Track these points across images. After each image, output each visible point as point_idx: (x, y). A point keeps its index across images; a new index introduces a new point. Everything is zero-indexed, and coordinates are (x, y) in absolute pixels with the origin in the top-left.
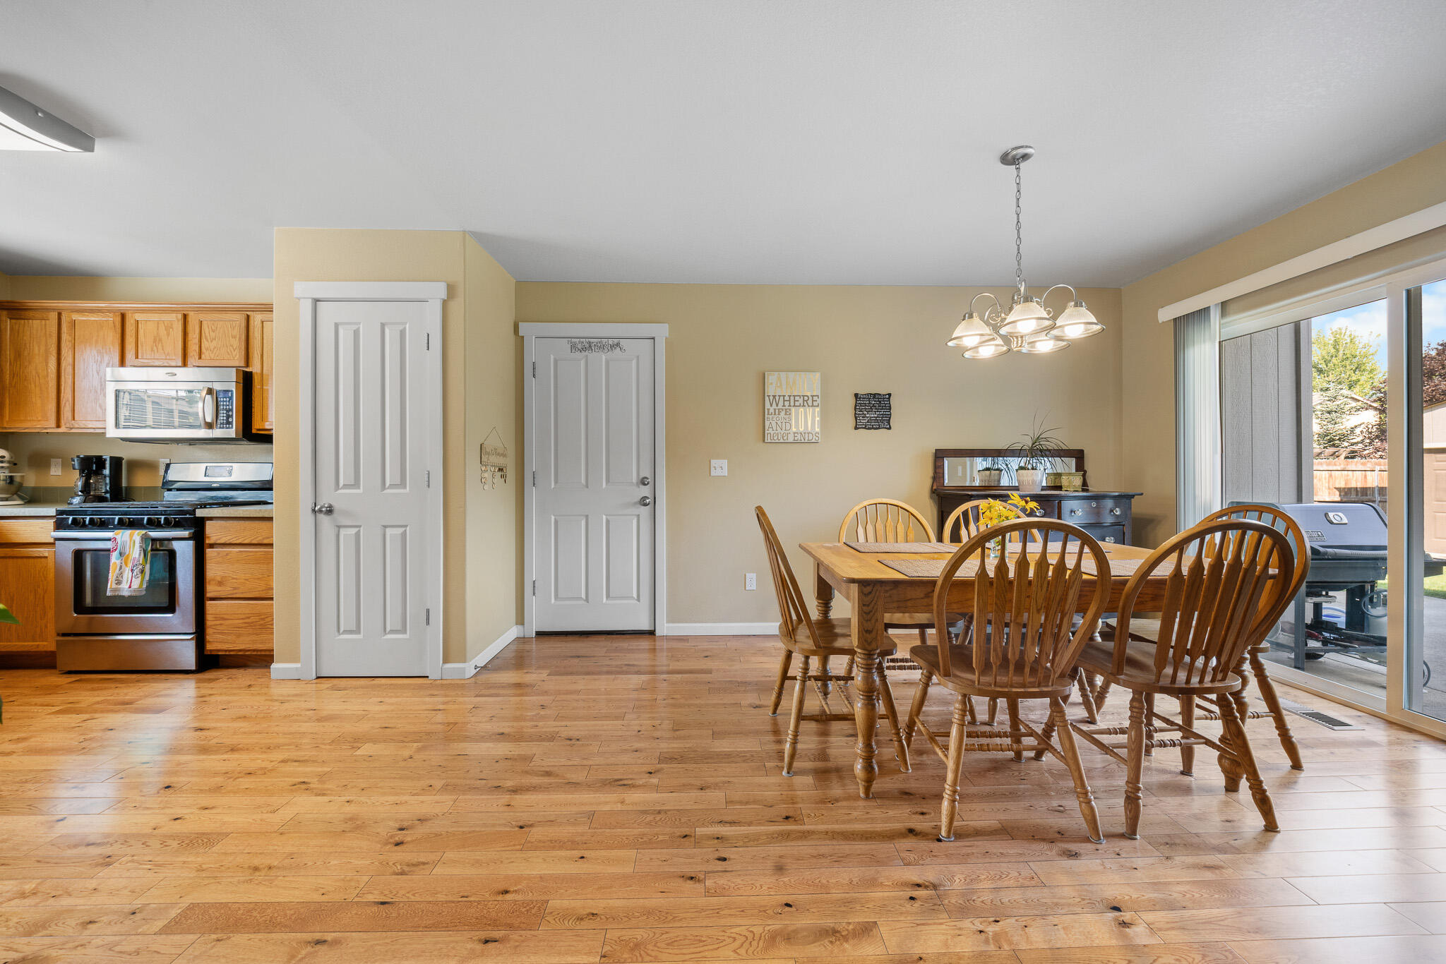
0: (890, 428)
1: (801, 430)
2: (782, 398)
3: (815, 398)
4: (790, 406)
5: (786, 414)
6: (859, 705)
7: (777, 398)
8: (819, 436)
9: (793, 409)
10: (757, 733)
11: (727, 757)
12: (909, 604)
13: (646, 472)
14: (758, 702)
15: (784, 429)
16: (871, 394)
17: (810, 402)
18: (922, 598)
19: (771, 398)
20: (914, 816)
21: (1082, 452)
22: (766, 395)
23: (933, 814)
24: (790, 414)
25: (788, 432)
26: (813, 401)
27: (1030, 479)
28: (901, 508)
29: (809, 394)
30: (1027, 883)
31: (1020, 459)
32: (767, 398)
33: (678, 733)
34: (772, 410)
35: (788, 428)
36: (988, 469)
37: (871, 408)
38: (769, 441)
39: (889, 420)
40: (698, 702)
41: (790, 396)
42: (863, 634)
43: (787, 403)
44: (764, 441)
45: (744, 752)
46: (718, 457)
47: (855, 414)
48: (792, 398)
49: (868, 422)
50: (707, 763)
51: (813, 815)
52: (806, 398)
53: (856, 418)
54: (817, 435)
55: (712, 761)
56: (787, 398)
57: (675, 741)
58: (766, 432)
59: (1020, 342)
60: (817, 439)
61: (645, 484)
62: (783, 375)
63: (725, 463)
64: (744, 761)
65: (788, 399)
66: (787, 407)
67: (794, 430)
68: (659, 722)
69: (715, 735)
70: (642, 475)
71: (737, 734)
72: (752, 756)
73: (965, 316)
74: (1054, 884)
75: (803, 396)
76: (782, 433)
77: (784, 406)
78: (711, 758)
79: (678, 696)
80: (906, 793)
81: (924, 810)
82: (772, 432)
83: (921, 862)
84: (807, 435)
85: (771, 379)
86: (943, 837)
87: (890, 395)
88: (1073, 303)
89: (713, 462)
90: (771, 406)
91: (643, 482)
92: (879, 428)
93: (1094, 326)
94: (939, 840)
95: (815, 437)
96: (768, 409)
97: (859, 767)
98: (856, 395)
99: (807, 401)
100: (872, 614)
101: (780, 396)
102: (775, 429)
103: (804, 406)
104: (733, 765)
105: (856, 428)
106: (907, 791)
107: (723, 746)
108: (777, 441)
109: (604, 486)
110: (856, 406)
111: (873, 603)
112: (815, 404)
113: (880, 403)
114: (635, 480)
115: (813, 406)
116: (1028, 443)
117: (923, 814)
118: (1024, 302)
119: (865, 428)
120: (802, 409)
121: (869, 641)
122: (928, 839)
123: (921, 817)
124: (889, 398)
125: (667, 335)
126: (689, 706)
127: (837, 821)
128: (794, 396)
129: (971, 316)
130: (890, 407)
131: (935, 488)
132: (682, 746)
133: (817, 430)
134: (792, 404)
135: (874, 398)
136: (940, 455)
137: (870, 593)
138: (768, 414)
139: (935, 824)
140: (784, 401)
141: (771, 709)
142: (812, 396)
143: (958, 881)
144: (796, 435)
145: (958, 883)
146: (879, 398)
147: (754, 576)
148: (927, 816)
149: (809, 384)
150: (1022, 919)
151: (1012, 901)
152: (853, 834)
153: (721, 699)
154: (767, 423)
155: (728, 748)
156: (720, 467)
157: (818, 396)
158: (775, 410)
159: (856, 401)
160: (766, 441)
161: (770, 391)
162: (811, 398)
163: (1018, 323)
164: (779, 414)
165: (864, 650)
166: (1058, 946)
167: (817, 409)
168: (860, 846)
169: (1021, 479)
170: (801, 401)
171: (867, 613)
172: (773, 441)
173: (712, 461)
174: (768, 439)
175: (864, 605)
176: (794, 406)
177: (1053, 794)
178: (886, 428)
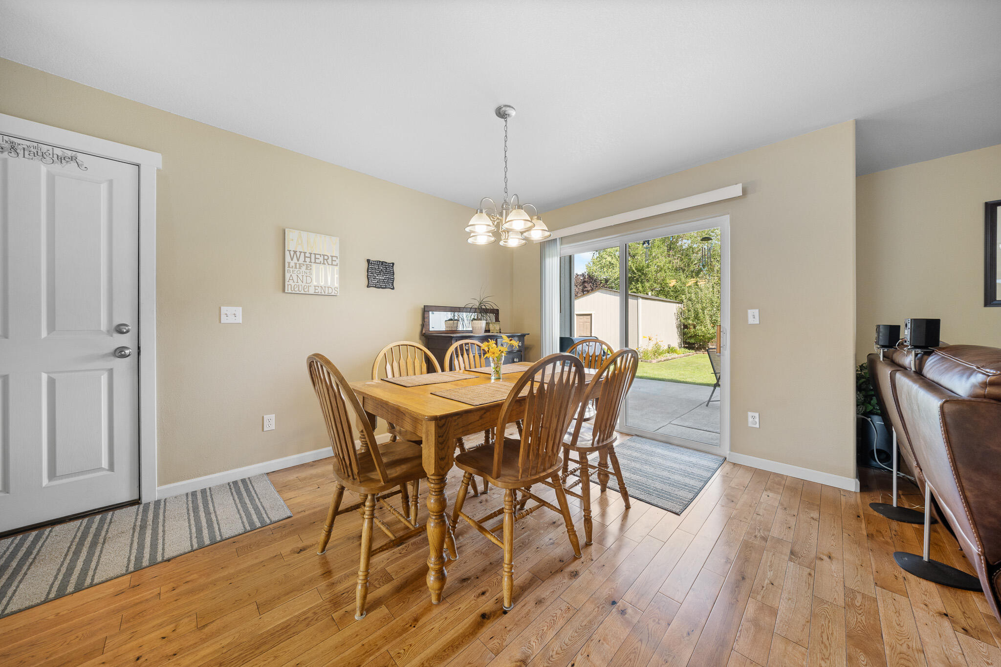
0: (393, 289)
1: (322, 284)
2: (302, 254)
3: (334, 259)
4: (310, 262)
5: (307, 269)
6: (432, 525)
7: (298, 254)
8: (338, 290)
9: (314, 266)
10: (311, 581)
11: (286, 631)
12: (470, 427)
13: (125, 316)
14: (300, 545)
15: (305, 281)
16: (380, 261)
17: (330, 261)
18: (478, 421)
19: (292, 253)
20: (479, 599)
21: (498, 310)
22: (286, 249)
23: (490, 590)
24: (311, 269)
25: (309, 285)
26: (332, 260)
27: (479, 326)
28: (417, 348)
29: (329, 255)
30: (570, 615)
31: (471, 314)
32: (287, 253)
33: (206, 630)
34: (292, 264)
35: (309, 281)
36: (451, 320)
37: (380, 272)
38: (290, 291)
39: (393, 282)
40: (225, 573)
41: (311, 254)
42: (438, 462)
43: (308, 260)
44: (284, 291)
45: (304, 613)
46: (230, 304)
47: (368, 275)
48: (313, 256)
49: (377, 282)
50: (262, 653)
51: (402, 651)
52: (326, 258)
53: (368, 279)
54: (336, 289)
55: (267, 646)
56: (307, 255)
57: (205, 645)
58: (287, 283)
59: (507, 236)
60: (336, 292)
61: (122, 333)
62: (304, 234)
63: (239, 310)
64: (308, 625)
65: (309, 255)
66: (308, 263)
67: (315, 283)
68: (172, 626)
69: (261, 608)
70: (117, 321)
71: (288, 594)
72: (315, 613)
73: (477, 211)
74: (580, 606)
75: (324, 255)
76: (303, 286)
77: (305, 261)
78: (265, 643)
79: (195, 576)
80: (464, 580)
81: (483, 589)
82: (293, 284)
83: (504, 644)
84: (327, 288)
85: (291, 235)
86: (505, 607)
87: (393, 264)
88: (536, 217)
89: (224, 309)
90: (292, 260)
91: (120, 330)
92: (386, 288)
93: (546, 232)
94: (505, 612)
95: (334, 291)
96: (289, 263)
97: (432, 578)
98: (368, 261)
99: (326, 260)
100: (445, 443)
101: (301, 252)
102: (296, 281)
103: (324, 264)
104: (296, 637)
105: (368, 286)
106: (464, 577)
107: (276, 618)
108: (298, 292)
109: (44, 334)
110: (368, 269)
111: (446, 433)
112: (334, 263)
113: (386, 269)
114: (104, 326)
115: (332, 265)
116: (476, 304)
117: (483, 593)
118: (518, 208)
119: (375, 287)
120: (322, 266)
121: (443, 467)
122: (498, 617)
123: (484, 597)
124: (393, 266)
125: (161, 167)
126: (214, 583)
127: (425, 644)
128: (315, 254)
129: (481, 212)
130: (393, 272)
131: (424, 332)
132: (217, 647)
133: (336, 285)
134: (313, 260)
135: (382, 264)
136: (426, 311)
137: (444, 425)
138: (289, 267)
139: (495, 598)
140: (305, 257)
141: (320, 547)
142: (332, 256)
143: (534, 644)
144: (317, 288)
145: (536, 648)
146: (385, 265)
147: (273, 416)
148: (487, 594)
149: (327, 245)
150: (584, 650)
151: (570, 638)
152: (445, 651)
153: (256, 558)
154: (287, 276)
155: (283, 617)
156: (232, 314)
157: (337, 257)
158: (296, 264)
159: (368, 265)
160: (286, 291)
161: (291, 246)
162: (330, 258)
163: (514, 222)
164: (300, 268)
165: (439, 476)
166: (610, 659)
167: (336, 268)
168: (456, 661)
169: (473, 326)
170: (321, 259)
171: (441, 443)
172: (294, 292)
173: (222, 308)
174: (288, 289)
175: (439, 437)
176: (315, 262)
177: (542, 532)
178: (390, 288)
